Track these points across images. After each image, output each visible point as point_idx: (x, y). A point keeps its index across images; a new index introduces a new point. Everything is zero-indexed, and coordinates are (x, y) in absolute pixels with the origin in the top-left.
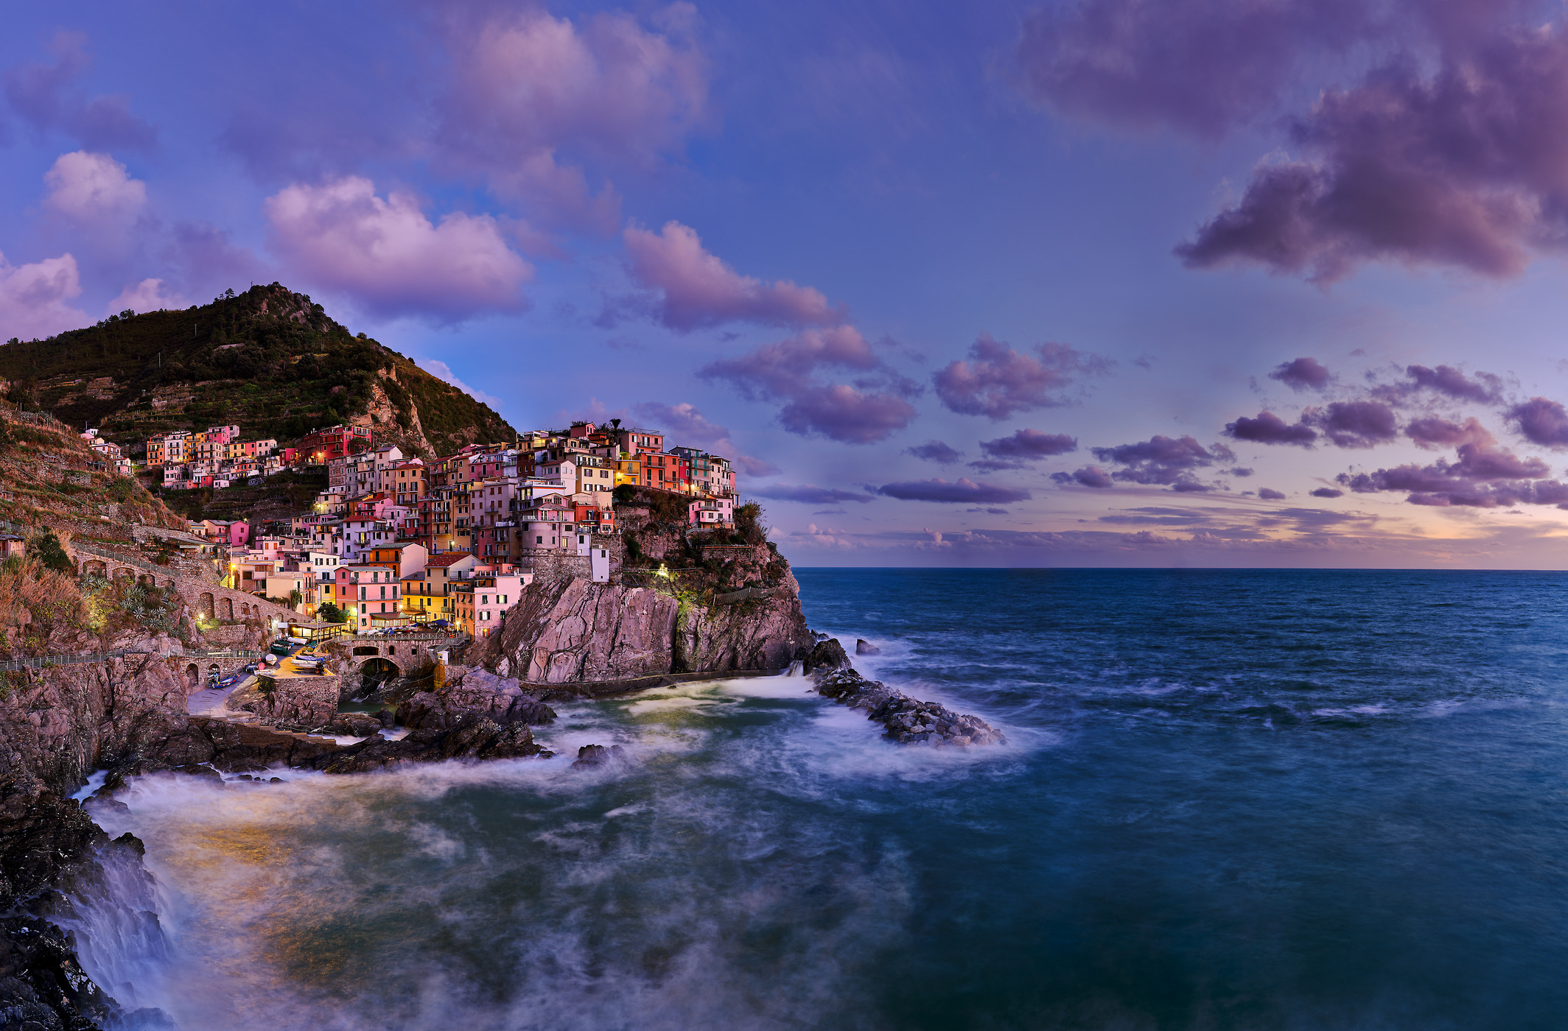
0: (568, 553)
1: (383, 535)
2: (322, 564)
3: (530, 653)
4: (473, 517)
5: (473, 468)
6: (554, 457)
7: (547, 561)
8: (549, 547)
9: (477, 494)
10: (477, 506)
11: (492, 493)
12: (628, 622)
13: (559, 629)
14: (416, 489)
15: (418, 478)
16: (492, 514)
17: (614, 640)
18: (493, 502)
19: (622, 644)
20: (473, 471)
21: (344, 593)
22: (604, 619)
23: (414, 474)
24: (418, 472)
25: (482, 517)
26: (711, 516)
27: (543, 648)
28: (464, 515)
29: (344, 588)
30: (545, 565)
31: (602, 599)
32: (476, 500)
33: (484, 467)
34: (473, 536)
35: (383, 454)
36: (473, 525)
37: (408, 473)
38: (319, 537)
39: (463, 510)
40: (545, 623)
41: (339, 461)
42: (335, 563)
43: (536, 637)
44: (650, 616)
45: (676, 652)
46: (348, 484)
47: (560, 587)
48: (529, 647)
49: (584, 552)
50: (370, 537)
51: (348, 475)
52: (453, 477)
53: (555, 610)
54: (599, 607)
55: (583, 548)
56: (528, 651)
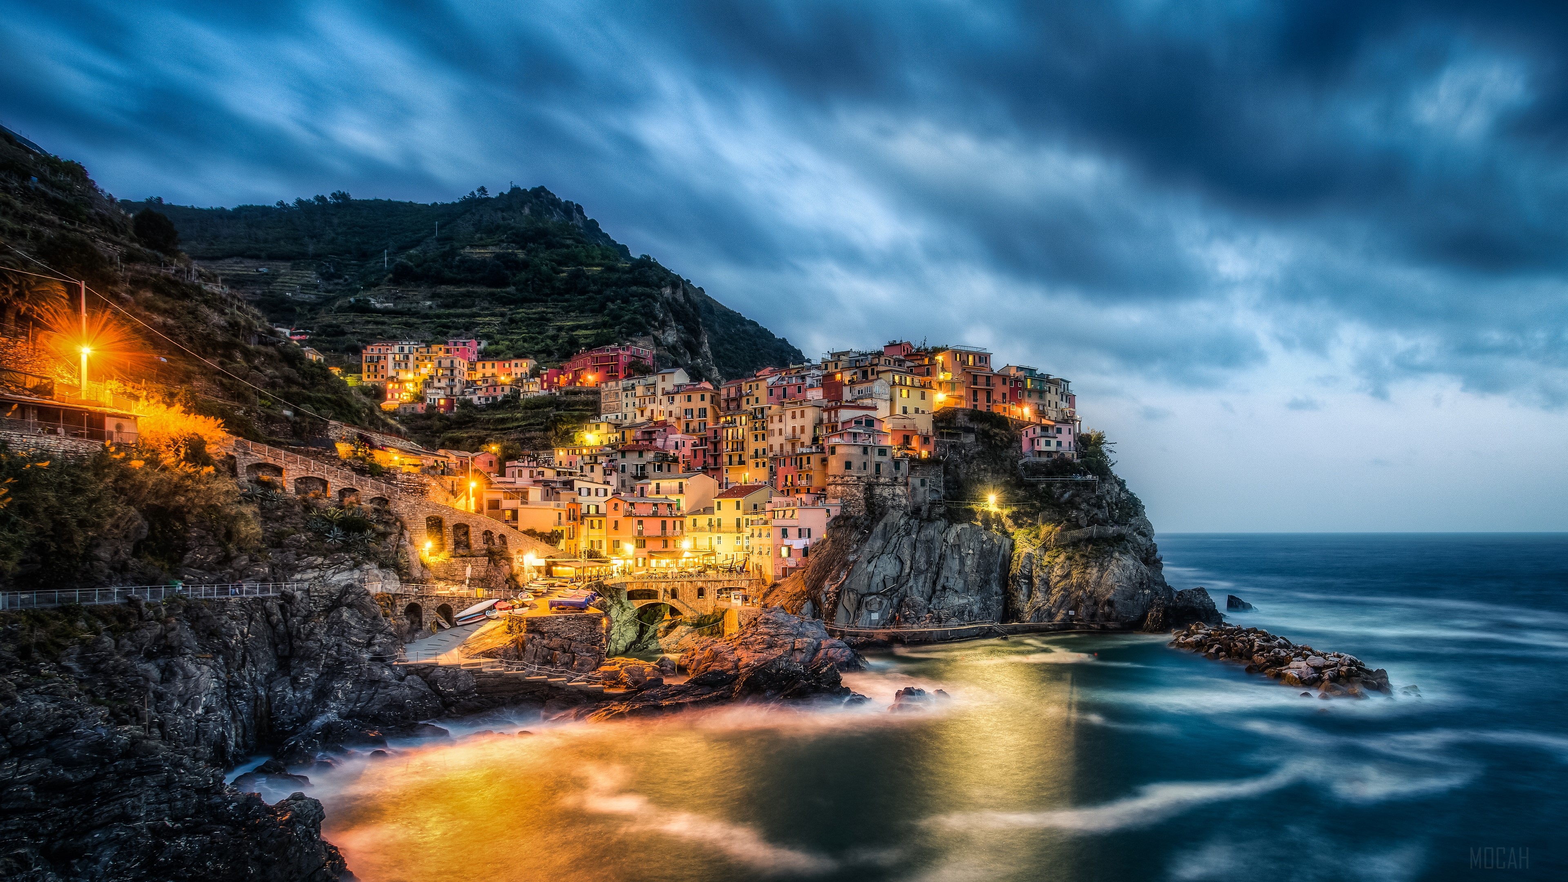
0: (882, 480)
1: (665, 466)
2: (589, 494)
3: (837, 594)
4: (771, 446)
5: (771, 391)
6: (865, 374)
7: (858, 489)
8: (859, 474)
9: (776, 419)
10: (776, 433)
11: (794, 417)
12: (952, 563)
13: (871, 568)
14: (705, 416)
15: (707, 404)
16: (793, 441)
17: (934, 583)
18: (794, 428)
20: (771, 394)
21: (616, 528)
22: (923, 560)
23: (703, 398)
24: (708, 396)
25: (782, 445)
27: (853, 590)
28: (761, 445)
29: (616, 522)
30: (855, 495)
31: (922, 535)
32: (775, 426)
33: (785, 389)
34: (771, 467)
35: (666, 376)
36: (771, 455)
37: (696, 397)
38: (587, 468)
39: (760, 437)
40: (855, 562)
41: (614, 383)
42: (606, 494)
43: (845, 577)
44: (977, 556)
45: (1008, 598)
46: (624, 411)
47: (872, 521)
48: (837, 589)
49: (900, 480)
50: (650, 469)
51: (624, 401)
52: (748, 403)
53: (867, 546)
54: (918, 545)
55: (898, 476)
56: (835, 593)
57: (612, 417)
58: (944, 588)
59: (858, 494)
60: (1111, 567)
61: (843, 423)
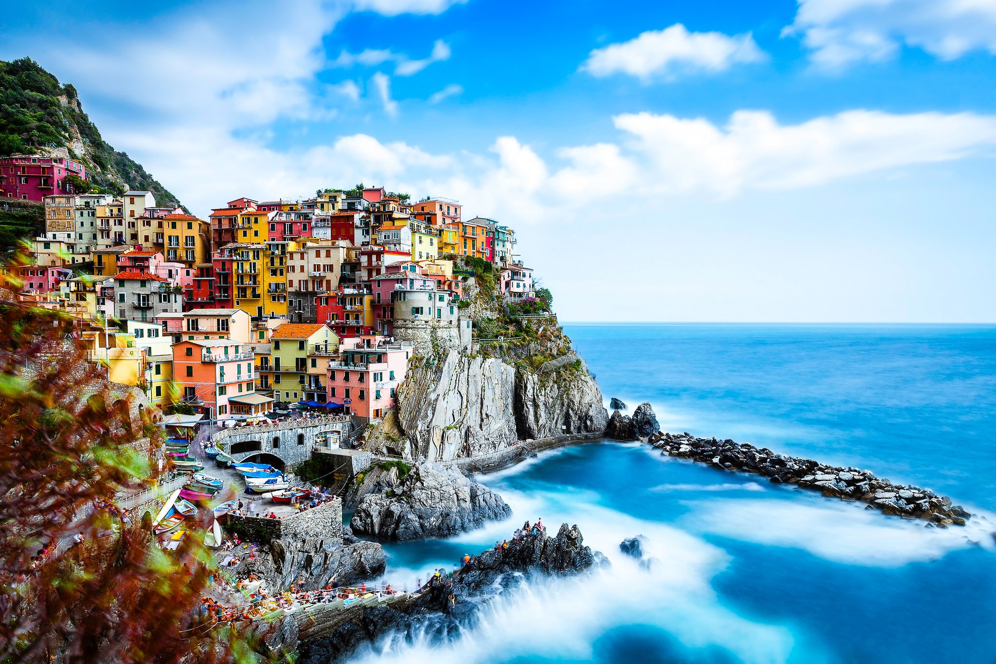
0: (442, 324)
3: (429, 431)
4: (291, 281)
5: (273, 226)
7: (425, 332)
8: (427, 318)
9: (298, 256)
10: (298, 269)
11: (318, 255)
12: (488, 394)
13: (444, 405)
14: (193, 244)
17: (481, 411)
18: (319, 266)
19: (487, 415)
20: (274, 230)
23: (188, 227)
25: (303, 281)
26: (518, 286)
28: (279, 280)
30: (423, 338)
33: (289, 226)
34: (291, 302)
35: (136, 199)
36: (291, 290)
39: (278, 272)
40: (436, 400)
41: (63, 200)
43: (432, 415)
44: (500, 386)
45: (519, 419)
46: (79, 230)
47: (439, 361)
48: (427, 427)
49: (454, 323)
51: (79, 220)
52: (245, 234)
53: (441, 385)
54: (470, 379)
55: (453, 319)
56: (427, 431)
57: (61, 236)
59: (426, 337)
61: (387, 268)
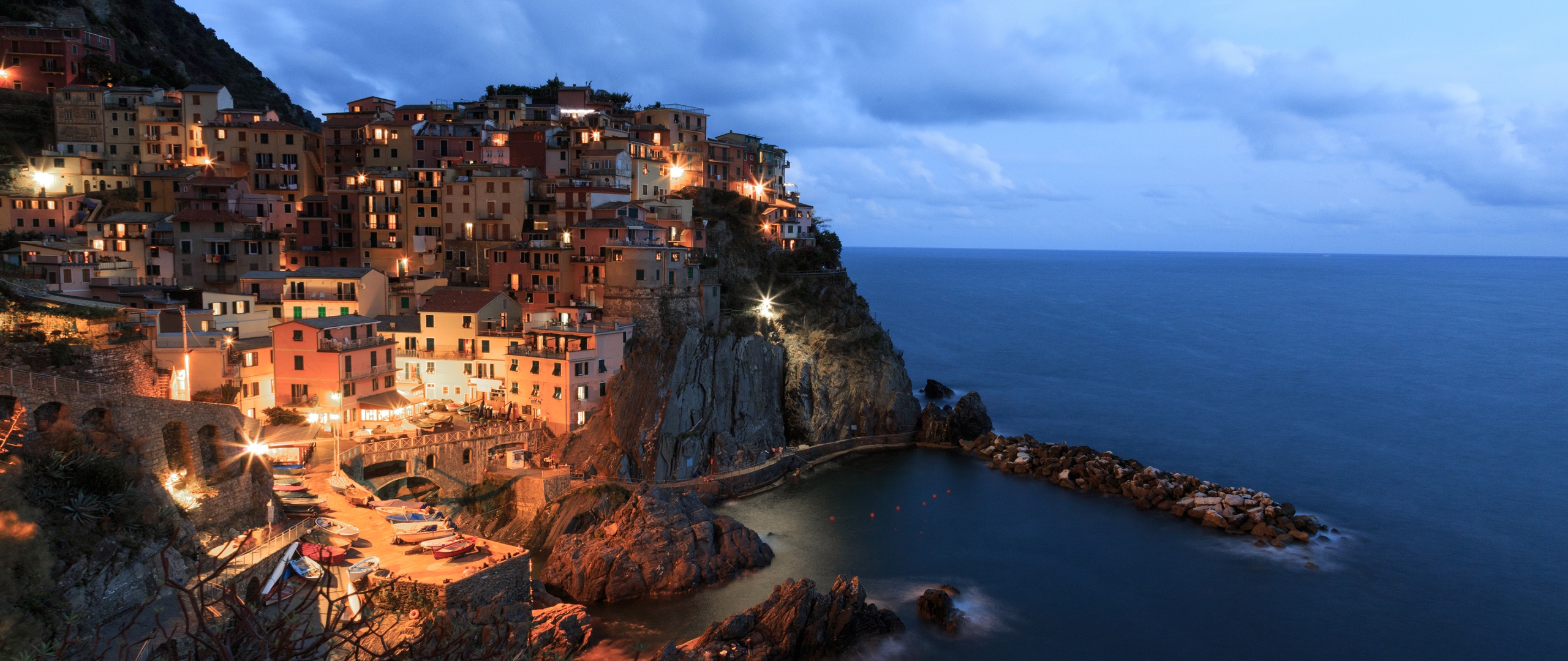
0: (676, 291)
3: (656, 443)
5: (420, 142)
7: (651, 305)
8: (652, 286)
13: (680, 404)
17: (733, 412)
18: (490, 204)
19: (742, 415)
20: (422, 148)
22: (721, 385)
24: (294, 138)
27: (668, 436)
28: (432, 223)
30: (649, 312)
31: (718, 356)
32: (456, 199)
35: (202, 97)
39: (428, 212)
40: (667, 398)
41: (82, 93)
42: (247, 310)
43: (660, 420)
44: (761, 372)
45: (787, 414)
47: (671, 344)
48: (653, 436)
49: (692, 290)
50: (238, 250)
51: (110, 125)
53: (674, 377)
54: (716, 367)
55: (691, 285)
56: (654, 441)
58: (741, 414)
59: (653, 311)
60: (885, 374)
